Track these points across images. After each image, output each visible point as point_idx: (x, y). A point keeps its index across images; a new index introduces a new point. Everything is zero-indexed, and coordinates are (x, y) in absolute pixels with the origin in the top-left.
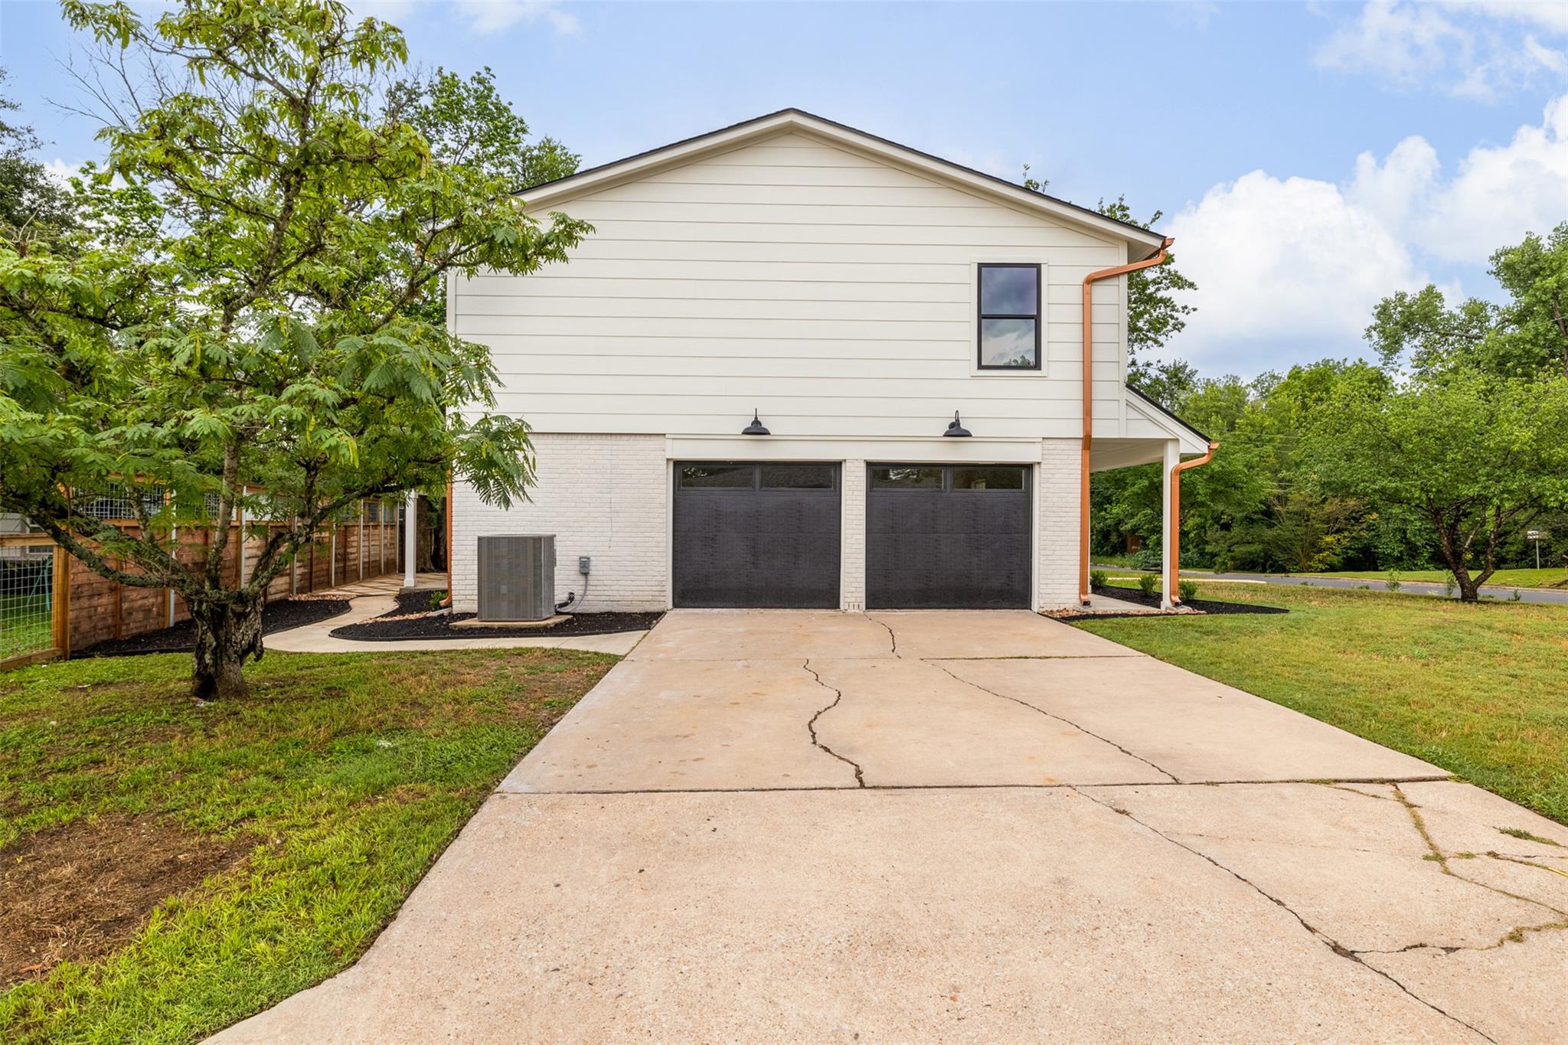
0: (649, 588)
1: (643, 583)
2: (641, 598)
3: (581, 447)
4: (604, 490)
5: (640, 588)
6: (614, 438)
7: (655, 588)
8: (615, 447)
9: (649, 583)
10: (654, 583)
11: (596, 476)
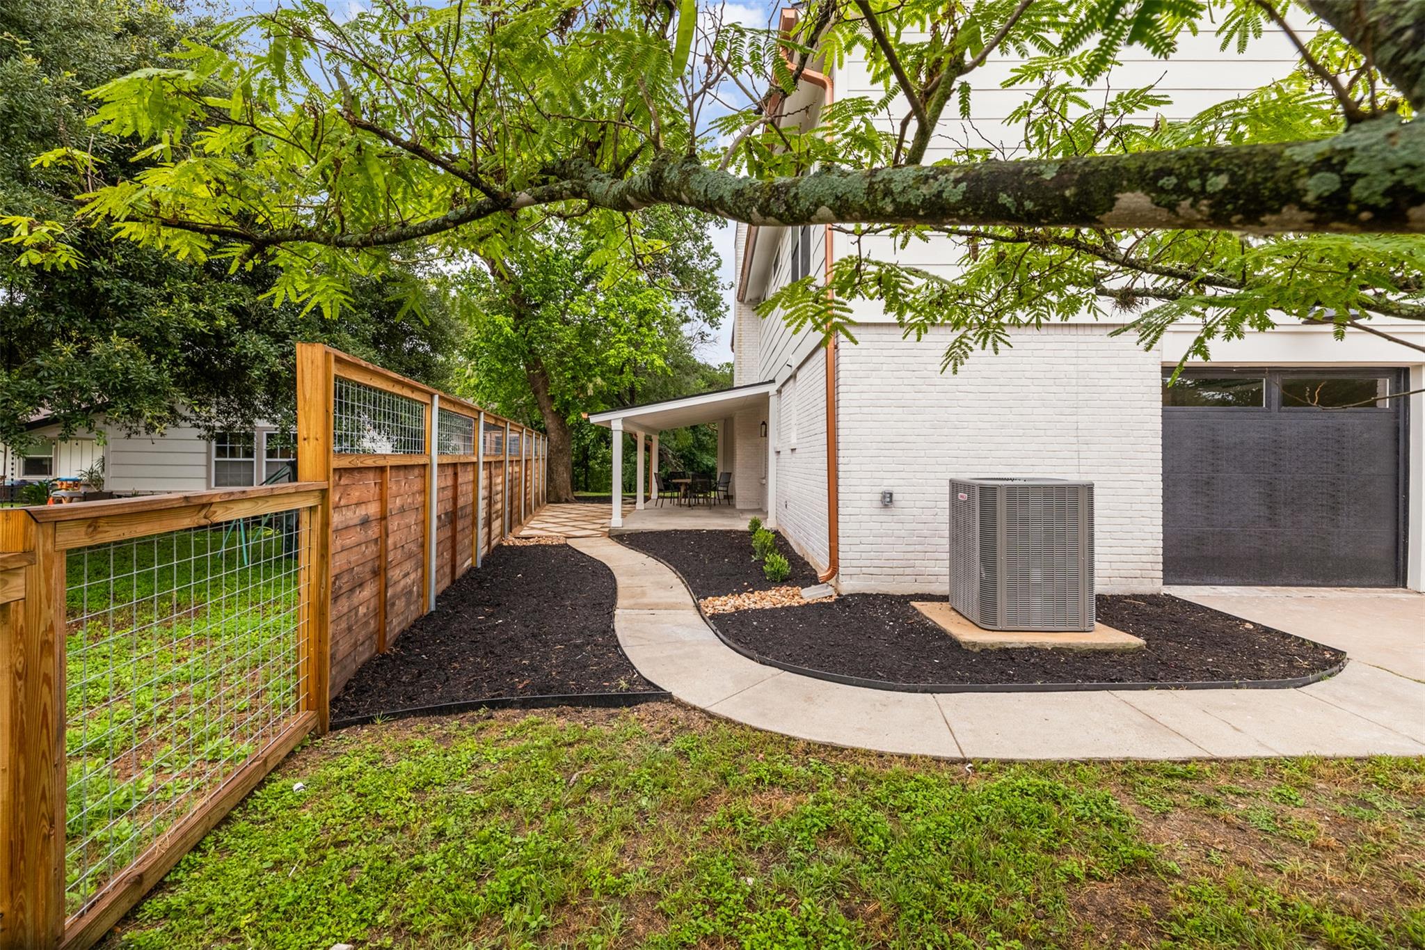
0: (1136, 558)
1: (1128, 550)
2: (1123, 573)
3: (1032, 346)
4: (1068, 411)
5: (1123, 558)
6: (1080, 331)
7: (1145, 558)
8: (1083, 346)
9: (1137, 551)
10: (1144, 551)
11: (1054, 389)
